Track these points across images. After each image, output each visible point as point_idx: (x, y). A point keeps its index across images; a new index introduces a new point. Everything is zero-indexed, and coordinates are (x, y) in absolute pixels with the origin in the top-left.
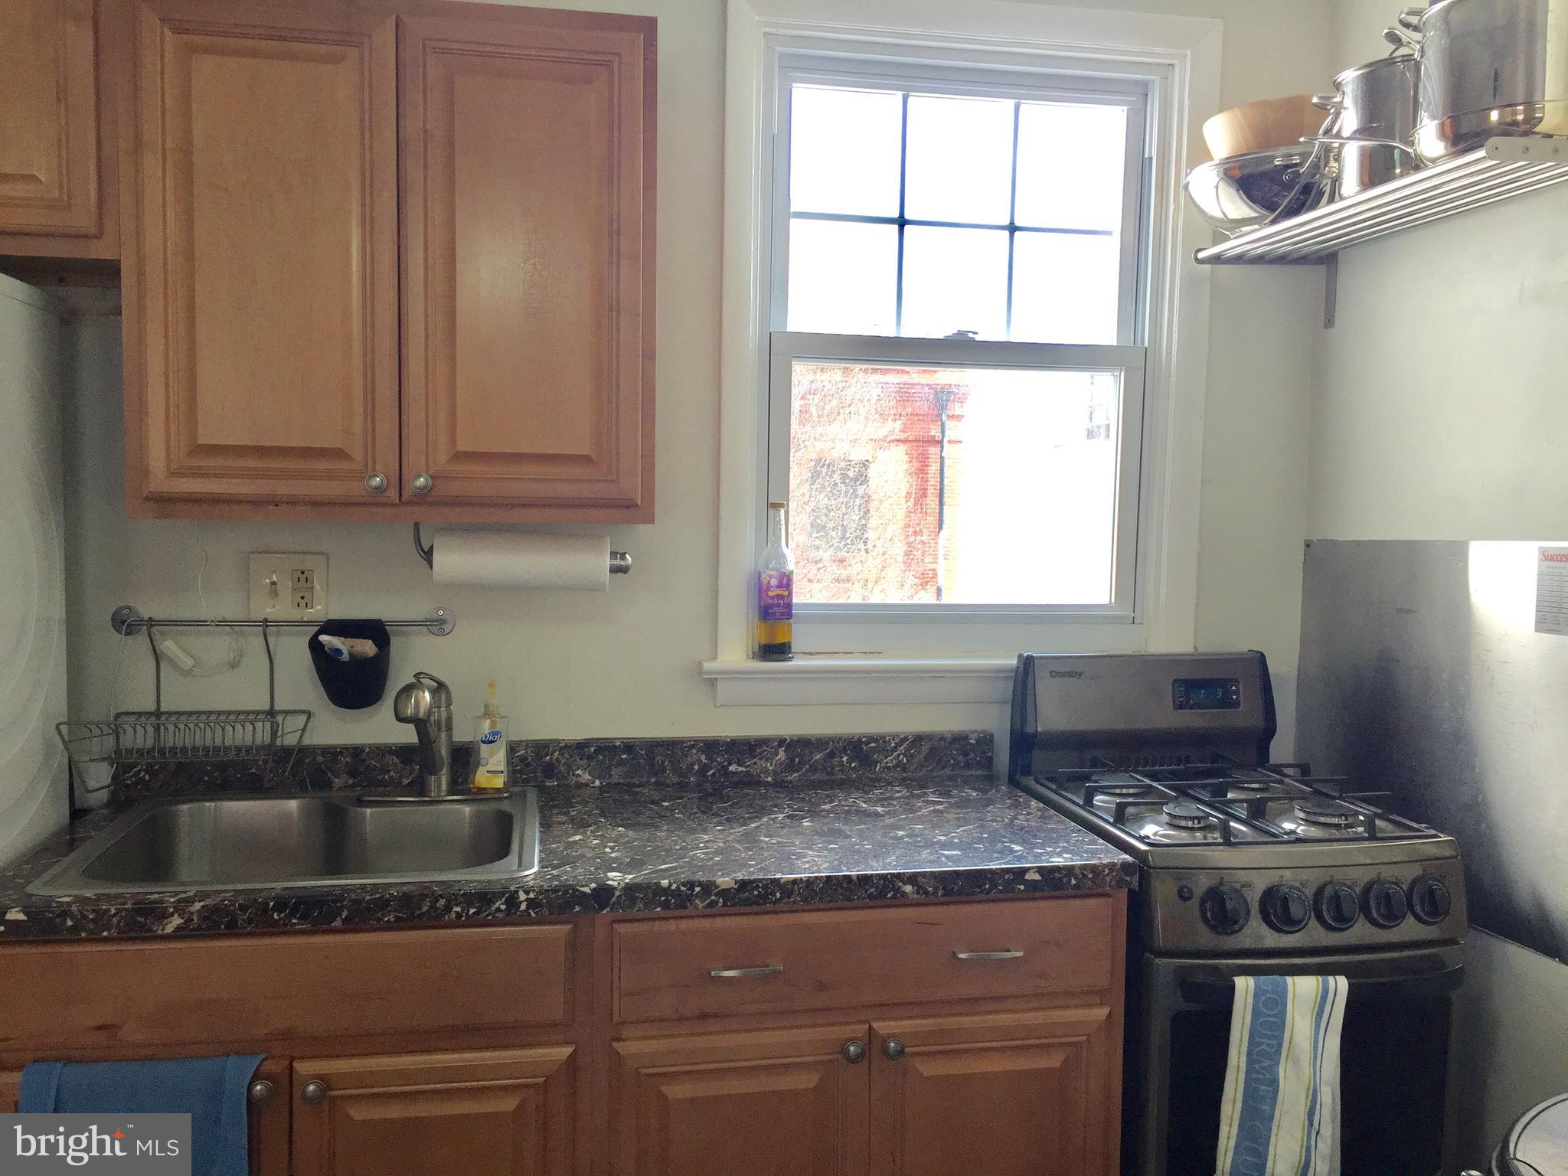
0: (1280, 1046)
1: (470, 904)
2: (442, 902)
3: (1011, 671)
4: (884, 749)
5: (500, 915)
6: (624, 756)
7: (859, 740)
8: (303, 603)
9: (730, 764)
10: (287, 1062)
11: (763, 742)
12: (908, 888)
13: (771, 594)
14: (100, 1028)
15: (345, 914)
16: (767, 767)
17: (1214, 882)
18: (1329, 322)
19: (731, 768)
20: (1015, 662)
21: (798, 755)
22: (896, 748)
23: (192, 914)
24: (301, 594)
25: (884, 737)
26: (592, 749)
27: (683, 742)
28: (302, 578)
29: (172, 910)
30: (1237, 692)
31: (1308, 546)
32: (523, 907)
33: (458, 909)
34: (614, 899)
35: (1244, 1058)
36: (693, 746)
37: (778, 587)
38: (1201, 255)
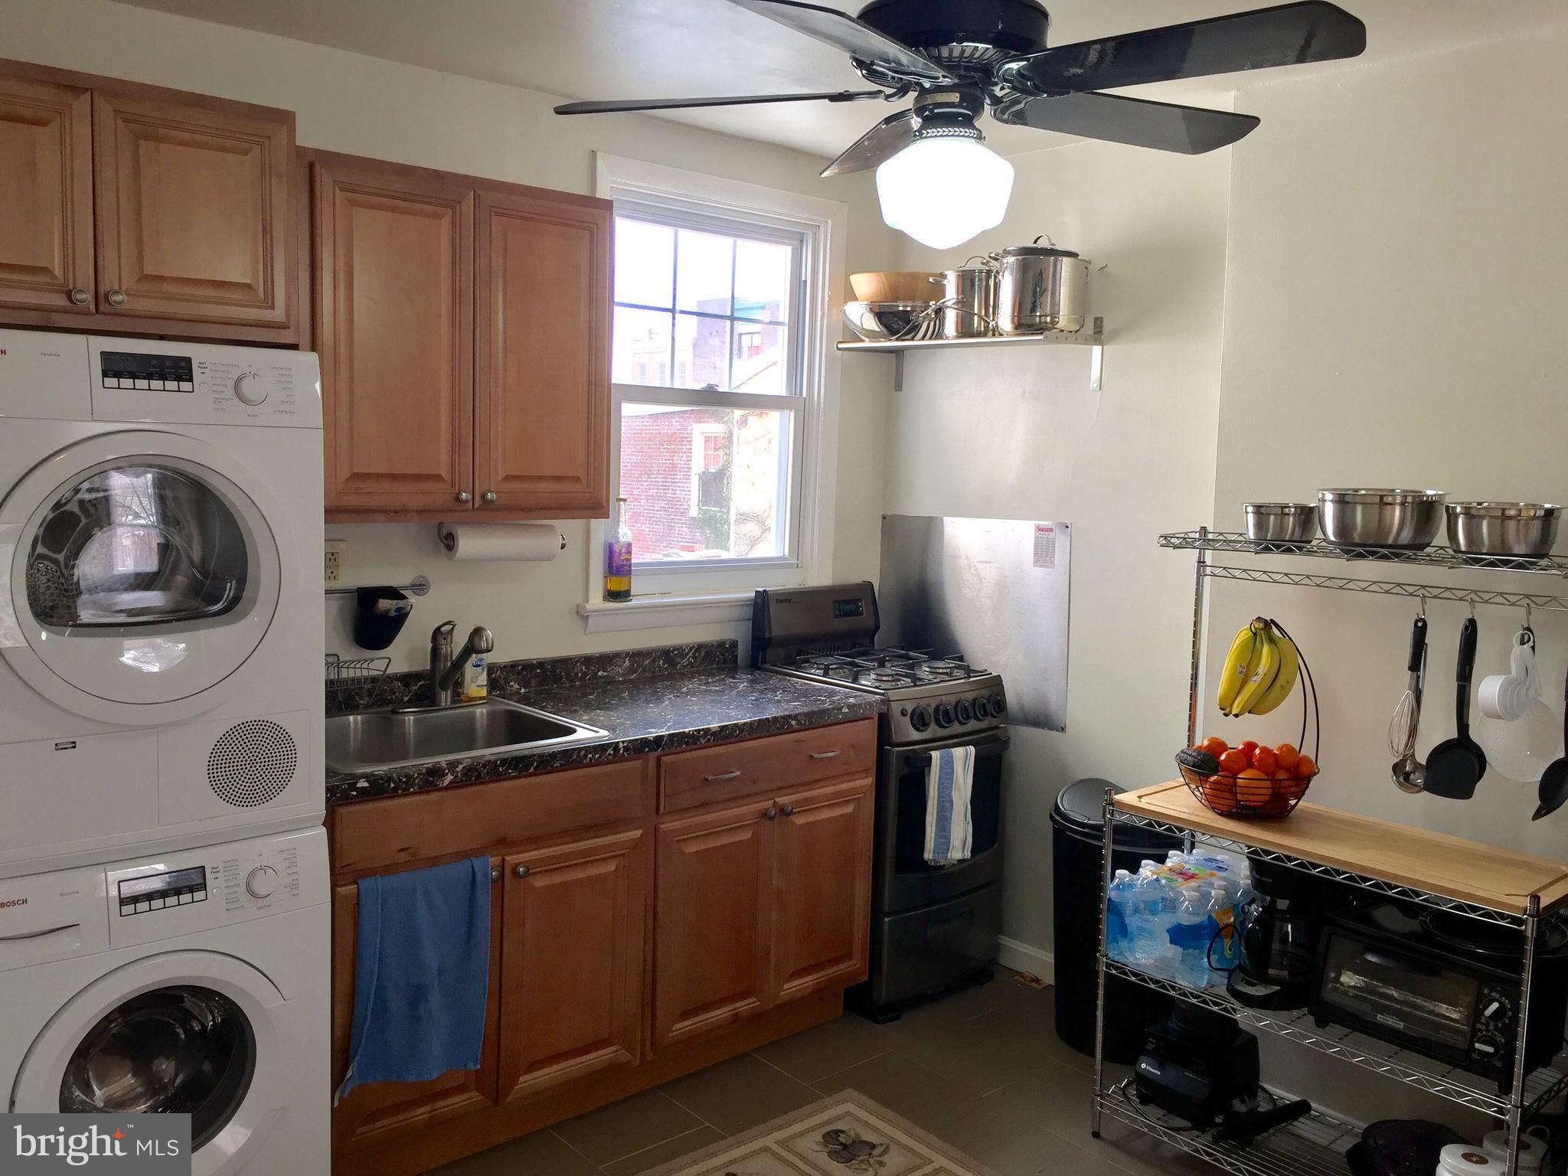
0: (952, 782)
1: (596, 753)
2: (583, 752)
3: (751, 600)
4: (682, 654)
5: (610, 757)
6: (539, 671)
7: (669, 650)
8: (332, 576)
9: (598, 671)
10: (501, 858)
11: (617, 655)
12: (794, 722)
13: (622, 558)
14: (402, 850)
15: (535, 764)
16: (619, 670)
17: (915, 705)
18: (899, 386)
19: (600, 674)
20: (753, 594)
21: (636, 662)
22: (688, 654)
23: (458, 772)
24: (331, 570)
25: (682, 647)
26: (520, 668)
27: (572, 658)
28: (333, 558)
29: (447, 771)
30: (862, 607)
31: (885, 518)
32: (621, 751)
33: (590, 756)
34: (664, 743)
35: (936, 792)
36: (578, 661)
37: (626, 553)
38: (840, 346)
